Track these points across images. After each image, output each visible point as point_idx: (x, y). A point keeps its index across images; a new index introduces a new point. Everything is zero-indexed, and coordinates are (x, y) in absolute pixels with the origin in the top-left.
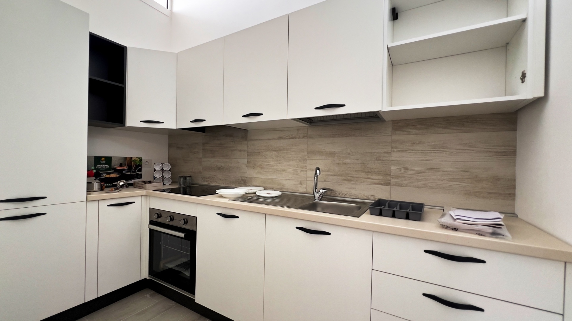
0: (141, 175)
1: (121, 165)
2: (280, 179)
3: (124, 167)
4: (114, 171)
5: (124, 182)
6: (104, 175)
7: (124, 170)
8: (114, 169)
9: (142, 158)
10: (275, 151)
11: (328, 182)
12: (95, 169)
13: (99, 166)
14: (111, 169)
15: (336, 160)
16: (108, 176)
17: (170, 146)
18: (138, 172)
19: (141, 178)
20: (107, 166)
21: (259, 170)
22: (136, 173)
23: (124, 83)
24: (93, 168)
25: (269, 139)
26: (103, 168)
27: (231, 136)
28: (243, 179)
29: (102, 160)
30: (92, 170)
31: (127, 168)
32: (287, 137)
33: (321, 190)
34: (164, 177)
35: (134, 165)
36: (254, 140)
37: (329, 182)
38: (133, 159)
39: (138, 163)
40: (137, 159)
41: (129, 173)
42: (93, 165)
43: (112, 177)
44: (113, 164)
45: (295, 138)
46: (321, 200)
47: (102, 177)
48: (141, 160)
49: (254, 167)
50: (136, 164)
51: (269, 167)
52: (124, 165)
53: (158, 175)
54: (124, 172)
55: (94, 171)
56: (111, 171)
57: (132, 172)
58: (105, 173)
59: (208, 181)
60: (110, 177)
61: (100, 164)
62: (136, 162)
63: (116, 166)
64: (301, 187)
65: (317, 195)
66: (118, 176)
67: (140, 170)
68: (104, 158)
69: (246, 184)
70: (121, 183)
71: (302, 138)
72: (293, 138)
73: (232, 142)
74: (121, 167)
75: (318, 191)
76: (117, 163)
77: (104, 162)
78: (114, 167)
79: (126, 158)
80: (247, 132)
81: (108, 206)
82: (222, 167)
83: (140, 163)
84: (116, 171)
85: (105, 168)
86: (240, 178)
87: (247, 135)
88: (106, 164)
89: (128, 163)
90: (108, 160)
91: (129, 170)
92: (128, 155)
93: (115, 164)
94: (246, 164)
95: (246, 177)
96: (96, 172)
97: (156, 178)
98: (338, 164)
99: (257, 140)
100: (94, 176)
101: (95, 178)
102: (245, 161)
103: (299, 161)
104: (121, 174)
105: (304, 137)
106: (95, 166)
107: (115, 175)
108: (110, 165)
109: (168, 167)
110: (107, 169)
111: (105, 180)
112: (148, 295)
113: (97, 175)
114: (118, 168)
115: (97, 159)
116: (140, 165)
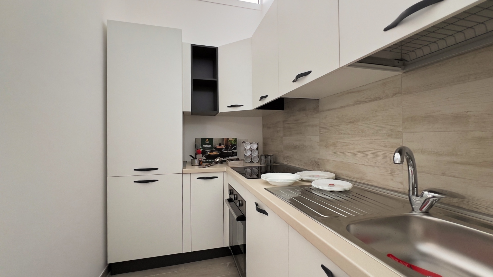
0: (236, 153)
1: (220, 145)
2: (360, 164)
3: (222, 146)
4: (215, 150)
5: (220, 159)
6: (208, 153)
7: (222, 149)
8: (215, 148)
9: (236, 139)
10: (351, 122)
11: (451, 176)
12: (202, 148)
13: (205, 145)
14: (213, 148)
15: (472, 131)
16: (211, 154)
17: (264, 126)
18: (233, 151)
19: (236, 155)
20: (210, 146)
21: (332, 150)
22: (232, 151)
23: (217, 78)
24: (201, 147)
25: (342, 107)
26: (207, 147)
27: (304, 109)
28: (316, 160)
29: (207, 141)
30: (200, 149)
31: (225, 147)
32: (367, 100)
33: (426, 193)
34: (252, 155)
35: (230, 145)
36: (326, 111)
37: (454, 177)
38: (229, 139)
39: (234, 143)
40: (232, 139)
41: (227, 151)
42: (201, 145)
43: (214, 154)
44: (214, 144)
45: (380, 99)
46: (427, 213)
47: (206, 154)
48: (235, 140)
49: (327, 146)
50: (232, 144)
51: (344, 146)
52: (222, 145)
53: (248, 153)
54: (222, 151)
55: (202, 150)
56: (213, 149)
57: (229, 151)
58: (209, 151)
59: (287, 160)
60: (213, 154)
61: (205, 144)
62: (232, 142)
63: (216, 146)
64: (392, 180)
65: (417, 201)
66: (218, 153)
67: (235, 149)
68: (208, 140)
69: (319, 168)
70: (218, 160)
71: (393, 96)
72: (375, 100)
73: (305, 116)
74: (220, 146)
75: (419, 194)
76: (217, 143)
77: (208, 142)
78: (215, 146)
79: (223, 139)
80: (318, 102)
81: (197, 178)
82: (297, 145)
83: (235, 143)
84: (217, 149)
85: (209, 147)
86: (314, 160)
87: (318, 106)
88: (209, 144)
89: (225, 143)
90: (211, 140)
91: (227, 148)
92: (225, 136)
93: (216, 144)
94: (318, 142)
95: (319, 159)
96: (202, 151)
97: (246, 156)
98: (480, 139)
99: (330, 110)
100: (202, 154)
101: (202, 155)
102: (316, 138)
103: (388, 136)
104: (220, 152)
105: (395, 94)
106: (202, 146)
107: (215, 153)
108: (212, 144)
109: (255, 146)
110: (210, 148)
111: (209, 157)
112: (228, 264)
113: (203, 153)
114: (218, 147)
115: (203, 140)
116: (235, 145)
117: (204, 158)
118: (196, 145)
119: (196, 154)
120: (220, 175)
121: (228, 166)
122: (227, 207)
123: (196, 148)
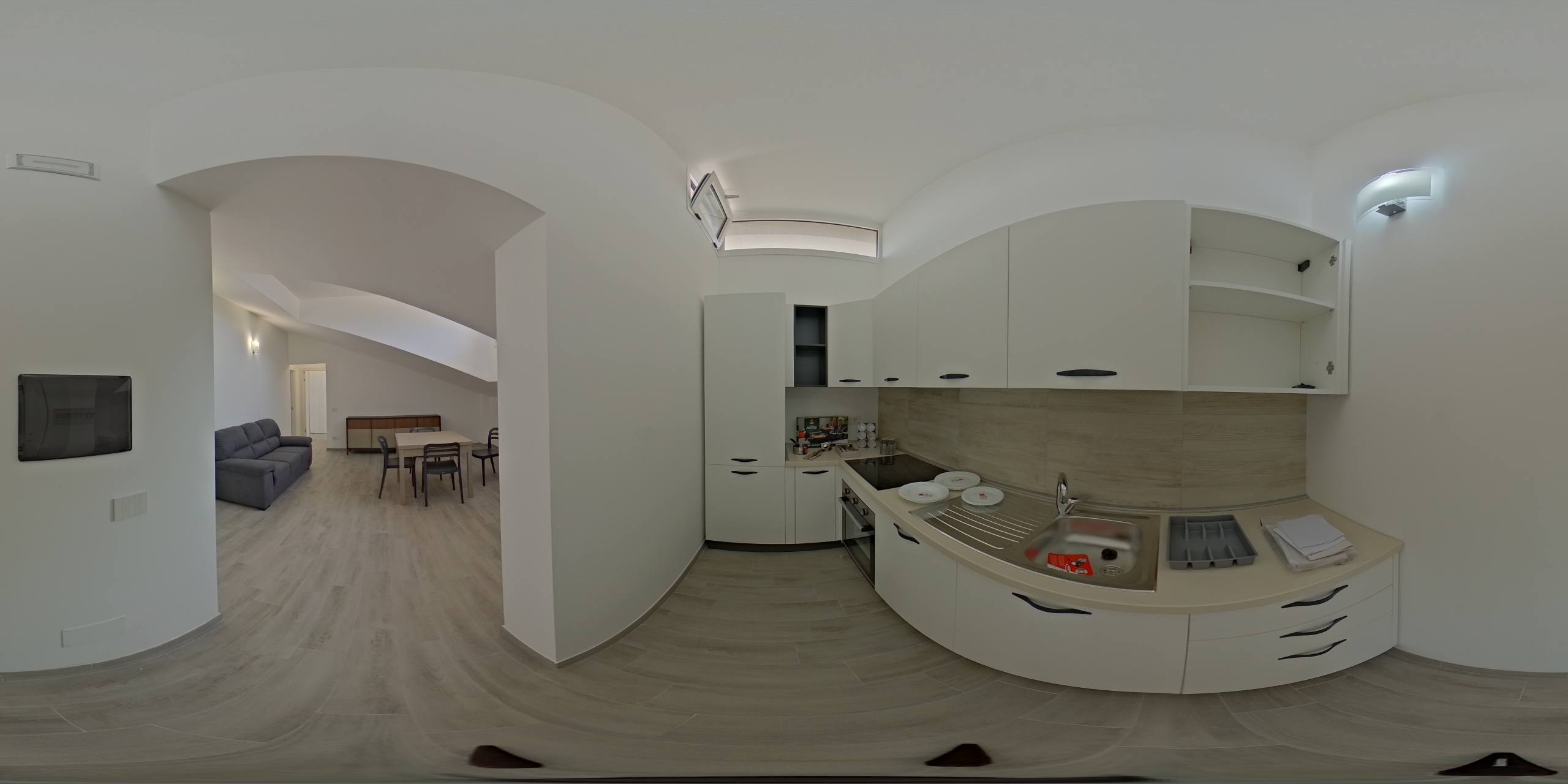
0: (847, 435)
1: (827, 426)
3: (830, 427)
4: (821, 432)
5: (827, 444)
6: (814, 436)
7: (830, 430)
8: (822, 430)
9: (847, 417)
13: (809, 427)
16: (816, 437)
17: (880, 399)
18: (843, 434)
19: (847, 438)
20: (815, 428)
23: (826, 343)
24: (804, 429)
26: (812, 429)
28: (954, 452)
29: (811, 421)
30: (803, 431)
31: (834, 428)
34: (868, 439)
35: (840, 426)
38: (839, 418)
40: (843, 418)
41: (836, 434)
42: (804, 426)
43: (820, 438)
44: (820, 425)
47: (810, 437)
48: (847, 419)
50: (842, 424)
52: (831, 425)
53: (863, 436)
54: (830, 432)
55: (805, 432)
56: (819, 431)
57: (839, 432)
58: (814, 434)
60: (818, 437)
61: (809, 425)
62: (842, 422)
63: (823, 427)
66: (825, 436)
67: (846, 430)
68: (812, 419)
69: (959, 465)
70: (825, 446)
74: (828, 428)
76: (824, 423)
77: (813, 422)
78: (821, 428)
79: (832, 418)
81: (804, 473)
83: (845, 422)
84: (823, 431)
88: (814, 424)
89: (834, 422)
90: (817, 420)
91: (836, 428)
92: (834, 414)
97: (860, 439)
100: (805, 437)
101: (805, 439)
104: (827, 435)
106: (805, 428)
107: (822, 436)
108: (818, 426)
109: (871, 428)
110: (815, 430)
111: (813, 441)
112: (841, 556)
113: (807, 436)
114: (826, 429)
115: (807, 421)
116: (846, 425)
117: (807, 442)
118: (798, 426)
119: (798, 438)
120: (831, 470)
121: (840, 456)
122: (840, 505)
123: (798, 430)
